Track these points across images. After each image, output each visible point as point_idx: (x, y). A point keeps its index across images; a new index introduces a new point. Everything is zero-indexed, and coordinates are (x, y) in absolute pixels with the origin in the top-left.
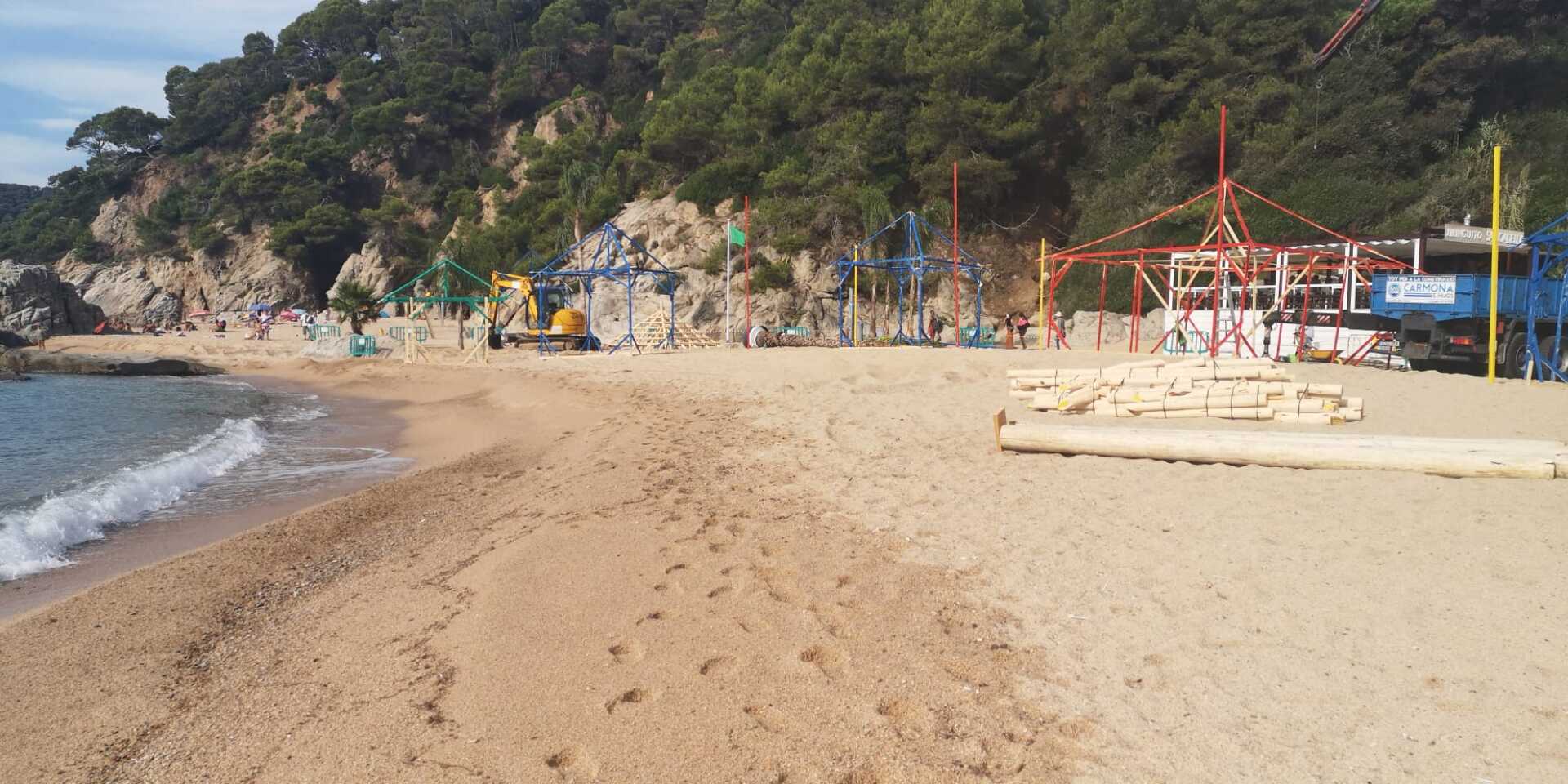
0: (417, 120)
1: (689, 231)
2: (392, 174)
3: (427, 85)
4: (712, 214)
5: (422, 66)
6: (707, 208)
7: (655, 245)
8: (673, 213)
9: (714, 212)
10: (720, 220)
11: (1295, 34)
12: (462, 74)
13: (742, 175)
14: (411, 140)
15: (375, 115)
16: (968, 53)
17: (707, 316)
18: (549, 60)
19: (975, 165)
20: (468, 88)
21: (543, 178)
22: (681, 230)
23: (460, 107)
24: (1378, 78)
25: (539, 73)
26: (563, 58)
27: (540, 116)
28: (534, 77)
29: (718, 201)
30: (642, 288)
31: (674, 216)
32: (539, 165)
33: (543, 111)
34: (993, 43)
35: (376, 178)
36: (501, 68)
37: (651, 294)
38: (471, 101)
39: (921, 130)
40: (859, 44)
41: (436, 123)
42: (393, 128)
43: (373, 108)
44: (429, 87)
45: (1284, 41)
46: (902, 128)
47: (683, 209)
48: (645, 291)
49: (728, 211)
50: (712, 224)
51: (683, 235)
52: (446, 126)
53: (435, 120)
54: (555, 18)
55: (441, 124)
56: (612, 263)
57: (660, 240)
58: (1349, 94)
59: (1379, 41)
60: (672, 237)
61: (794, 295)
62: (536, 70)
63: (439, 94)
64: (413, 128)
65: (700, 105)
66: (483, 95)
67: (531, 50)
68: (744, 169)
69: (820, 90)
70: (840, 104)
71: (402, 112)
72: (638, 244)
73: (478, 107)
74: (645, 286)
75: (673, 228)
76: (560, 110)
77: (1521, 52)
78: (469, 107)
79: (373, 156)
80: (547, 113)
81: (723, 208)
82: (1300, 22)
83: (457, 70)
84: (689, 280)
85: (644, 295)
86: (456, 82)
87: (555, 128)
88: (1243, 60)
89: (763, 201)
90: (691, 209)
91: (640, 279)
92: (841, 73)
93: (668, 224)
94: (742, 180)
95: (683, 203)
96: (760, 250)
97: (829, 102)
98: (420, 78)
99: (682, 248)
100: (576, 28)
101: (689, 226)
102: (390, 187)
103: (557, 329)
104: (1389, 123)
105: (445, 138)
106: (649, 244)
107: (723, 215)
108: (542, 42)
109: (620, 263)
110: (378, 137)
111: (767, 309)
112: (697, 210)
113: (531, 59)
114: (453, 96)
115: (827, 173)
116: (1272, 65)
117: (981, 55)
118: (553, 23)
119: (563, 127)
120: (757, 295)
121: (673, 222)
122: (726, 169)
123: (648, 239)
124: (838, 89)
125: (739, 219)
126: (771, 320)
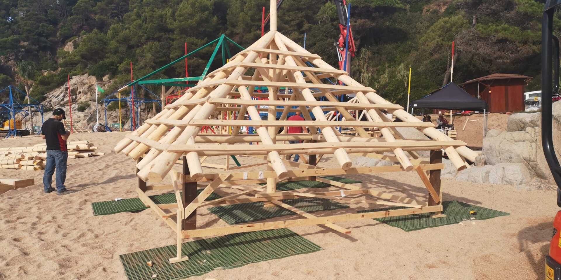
0: (26, 43)
1: (93, 87)
2: (14, 65)
3: (28, 30)
4: (102, 80)
5: (26, 23)
6: (99, 78)
7: (80, 93)
8: (86, 80)
9: (102, 79)
10: (104, 83)
11: (302, 17)
12: (43, 26)
13: (112, 65)
14: (22, 52)
15: (5, 42)
16: (188, 21)
17: (93, 120)
18: (80, 21)
19: (194, 62)
20: (46, 31)
21: (66, 66)
22: (90, 87)
23: (43, 39)
24: (328, 33)
25: (77, 25)
26: (87, 20)
27: (67, 42)
28: (74, 27)
29: (104, 76)
30: (74, 109)
31: (87, 81)
32: (64, 61)
33: (69, 40)
34: (197, 18)
35: (7, 66)
36: (61, 23)
37: (76, 112)
38: (47, 36)
39: (175, 49)
40: (153, 17)
41: (33, 45)
42: (14, 46)
43: (5, 39)
44: (29, 31)
45: (298, 19)
46: (169, 48)
47: (90, 79)
48: (75, 110)
49: (108, 79)
50: (101, 84)
51: (91, 89)
52: (37, 46)
53: (33, 44)
54: (82, 5)
55: (35, 45)
56: (63, 100)
57: (81, 91)
58: (318, 38)
59: (329, 20)
60: (86, 89)
61: (127, 111)
62: (74, 25)
63: (34, 34)
64: (23, 47)
65: (97, 39)
66: (54, 34)
67: (72, 17)
68: (112, 64)
69: (140, 34)
70: (148, 39)
71: (18, 41)
72: (74, 92)
73: (51, 39)
74: (75, 108)
75: (87, 86)
76: (75, 40)
77: (373, 25)
78: (47, 39)
79: (6, 58)
80: (70, 41)
81: (105, 78)
82: (303, 13)
83: (41, 25)
84: (91, 106)
85: (74, 112)
86: (40, 29)
87: (73, 47)
88: (287, 26)
89: (119, 75)
90: (94, 78)
91: (73, 106)
92: (147, 27)
93: (84, 84)
94: (112, 67)
95: (90, 76)
96: (115, 94)
97: (144, 38)
98: (25, 28)
99: (89, 93)
100: (91, 9)
101: (93, 85)
102: (14, 70)
103: (6, 128)
104: (330, 48)
105: (37, 51)
106: (78, 92)
107: (105, 81)
108: (77, 14)
109: (66, 99)
110: (7, 50)
111: (115, 116)
112: (96, 79)
113: (73, 20)
114: (40, 35)
115: (142, 64)
116: (296, 28)
117: (193, 22)
118: (81, 7)
119: (76, 45)
120: (112, 112)
121: (87, 83)
122: (105, 63)
123: (77, 90)
124: (146, 33)
125: (112, 82)
126: (116, 121)
